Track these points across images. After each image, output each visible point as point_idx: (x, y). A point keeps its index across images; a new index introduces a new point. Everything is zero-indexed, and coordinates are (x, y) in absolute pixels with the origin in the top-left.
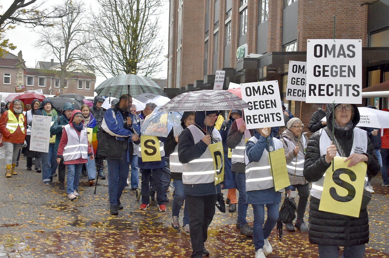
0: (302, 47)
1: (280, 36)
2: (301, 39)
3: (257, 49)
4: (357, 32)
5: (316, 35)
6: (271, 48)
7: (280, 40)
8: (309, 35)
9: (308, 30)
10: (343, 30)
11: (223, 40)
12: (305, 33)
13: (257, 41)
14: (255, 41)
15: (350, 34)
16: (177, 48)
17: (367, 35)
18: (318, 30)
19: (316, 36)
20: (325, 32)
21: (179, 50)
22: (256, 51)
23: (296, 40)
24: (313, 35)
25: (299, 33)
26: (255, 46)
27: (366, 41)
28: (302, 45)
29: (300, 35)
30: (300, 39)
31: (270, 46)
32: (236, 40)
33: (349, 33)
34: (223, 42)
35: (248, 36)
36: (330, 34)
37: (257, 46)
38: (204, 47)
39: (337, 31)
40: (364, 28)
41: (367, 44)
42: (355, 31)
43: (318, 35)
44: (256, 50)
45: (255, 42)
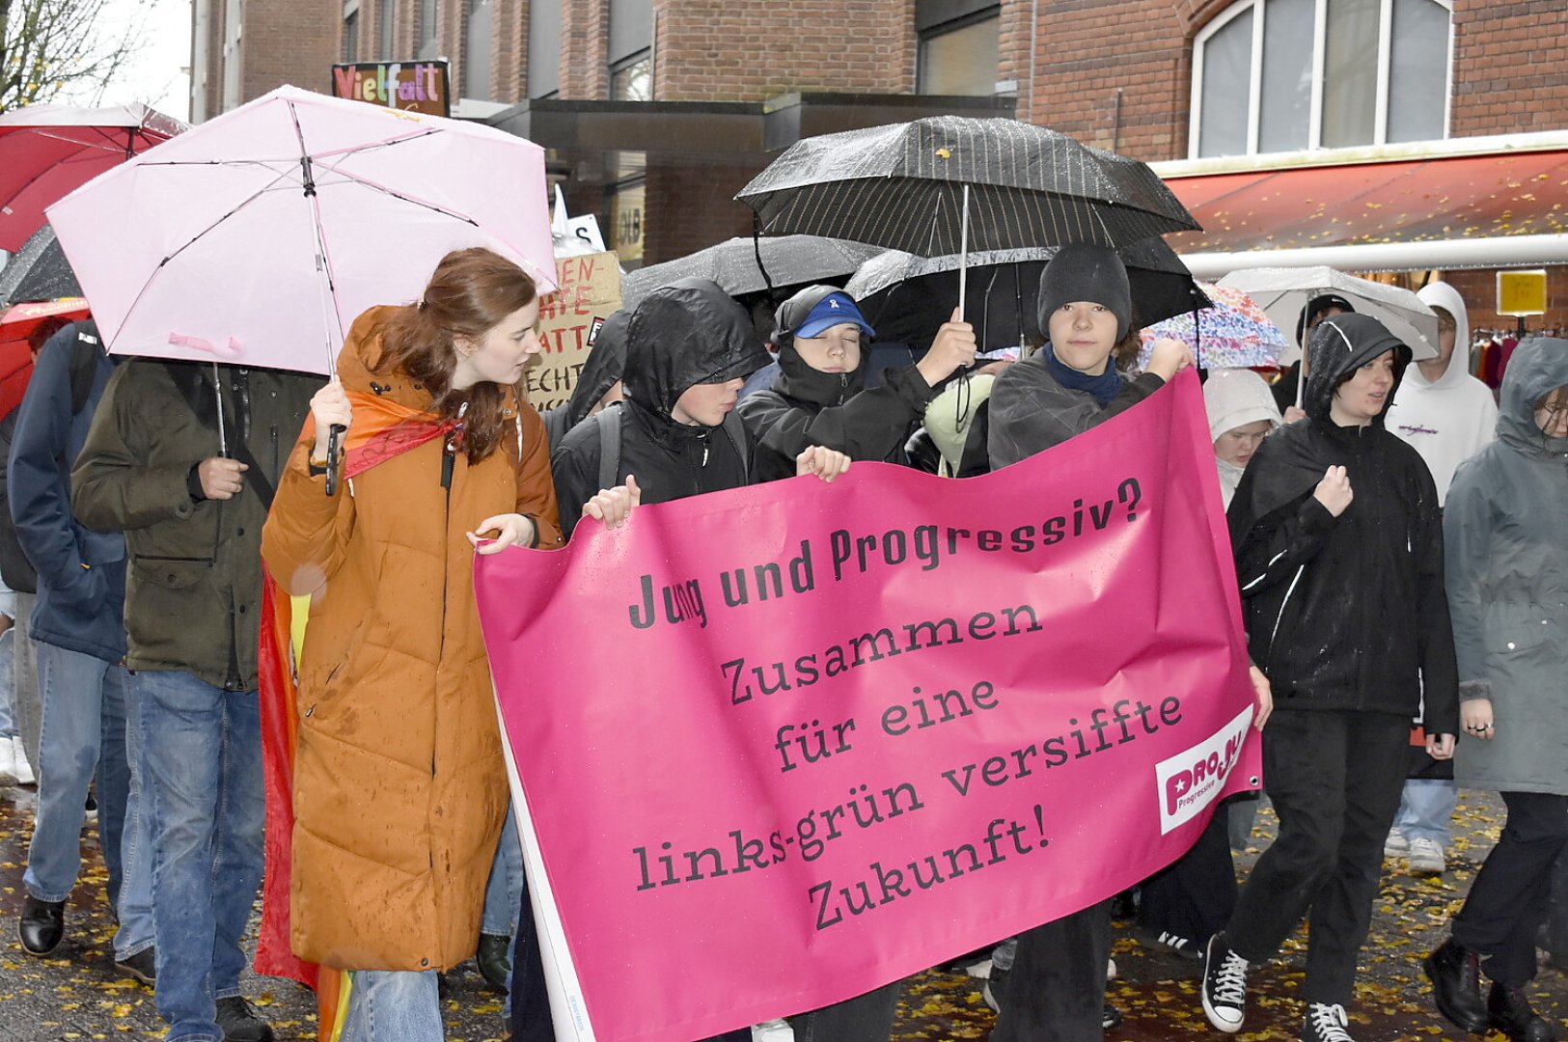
0: (668, 77)
1: (602, 26)
2: (663, 45)
3: (527, 70)
4: (881, 24)
5: (721, 30)
6: (570, 72)
7: (601, 42)
8: (693, 29)
9: (691, 9)
10: (829, 15)
11: (410, 16)
12: (677, 22)
13: (528, 37)
14: (522, 37)
15: (851, 34)
16: (224, 42)
17: (915, 42)
18: (731, 13)
19: (720, 35)
20: (758, 23)
21: (231, 50)
22: (524, 80)
23: (648, 48)
24: (711, 30)
25: (657, 19)
26: (522, 56)
27: (911, 63)
28: (667, 71)
29: (660, 30)
30: (659, 46)
31: (566, 63)
32: (457, 25)
33: (851, 29)
34: (410, 28)
35: (498, 13)
36: (775, 30)
37: (527, 57)
38: (343, 41)
39: (805, 20)
40: (902, 10)
41: (914, 76)
42: (872, 20)
43: (729, 30)
44: (526, 77)
45: (522, 43)
